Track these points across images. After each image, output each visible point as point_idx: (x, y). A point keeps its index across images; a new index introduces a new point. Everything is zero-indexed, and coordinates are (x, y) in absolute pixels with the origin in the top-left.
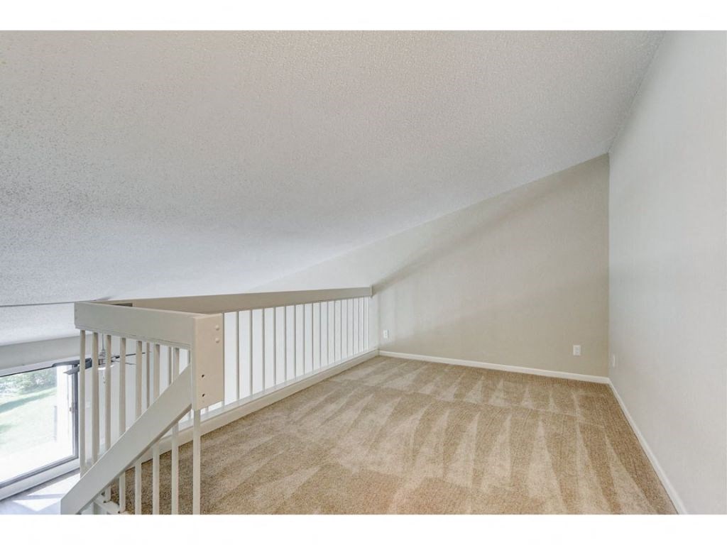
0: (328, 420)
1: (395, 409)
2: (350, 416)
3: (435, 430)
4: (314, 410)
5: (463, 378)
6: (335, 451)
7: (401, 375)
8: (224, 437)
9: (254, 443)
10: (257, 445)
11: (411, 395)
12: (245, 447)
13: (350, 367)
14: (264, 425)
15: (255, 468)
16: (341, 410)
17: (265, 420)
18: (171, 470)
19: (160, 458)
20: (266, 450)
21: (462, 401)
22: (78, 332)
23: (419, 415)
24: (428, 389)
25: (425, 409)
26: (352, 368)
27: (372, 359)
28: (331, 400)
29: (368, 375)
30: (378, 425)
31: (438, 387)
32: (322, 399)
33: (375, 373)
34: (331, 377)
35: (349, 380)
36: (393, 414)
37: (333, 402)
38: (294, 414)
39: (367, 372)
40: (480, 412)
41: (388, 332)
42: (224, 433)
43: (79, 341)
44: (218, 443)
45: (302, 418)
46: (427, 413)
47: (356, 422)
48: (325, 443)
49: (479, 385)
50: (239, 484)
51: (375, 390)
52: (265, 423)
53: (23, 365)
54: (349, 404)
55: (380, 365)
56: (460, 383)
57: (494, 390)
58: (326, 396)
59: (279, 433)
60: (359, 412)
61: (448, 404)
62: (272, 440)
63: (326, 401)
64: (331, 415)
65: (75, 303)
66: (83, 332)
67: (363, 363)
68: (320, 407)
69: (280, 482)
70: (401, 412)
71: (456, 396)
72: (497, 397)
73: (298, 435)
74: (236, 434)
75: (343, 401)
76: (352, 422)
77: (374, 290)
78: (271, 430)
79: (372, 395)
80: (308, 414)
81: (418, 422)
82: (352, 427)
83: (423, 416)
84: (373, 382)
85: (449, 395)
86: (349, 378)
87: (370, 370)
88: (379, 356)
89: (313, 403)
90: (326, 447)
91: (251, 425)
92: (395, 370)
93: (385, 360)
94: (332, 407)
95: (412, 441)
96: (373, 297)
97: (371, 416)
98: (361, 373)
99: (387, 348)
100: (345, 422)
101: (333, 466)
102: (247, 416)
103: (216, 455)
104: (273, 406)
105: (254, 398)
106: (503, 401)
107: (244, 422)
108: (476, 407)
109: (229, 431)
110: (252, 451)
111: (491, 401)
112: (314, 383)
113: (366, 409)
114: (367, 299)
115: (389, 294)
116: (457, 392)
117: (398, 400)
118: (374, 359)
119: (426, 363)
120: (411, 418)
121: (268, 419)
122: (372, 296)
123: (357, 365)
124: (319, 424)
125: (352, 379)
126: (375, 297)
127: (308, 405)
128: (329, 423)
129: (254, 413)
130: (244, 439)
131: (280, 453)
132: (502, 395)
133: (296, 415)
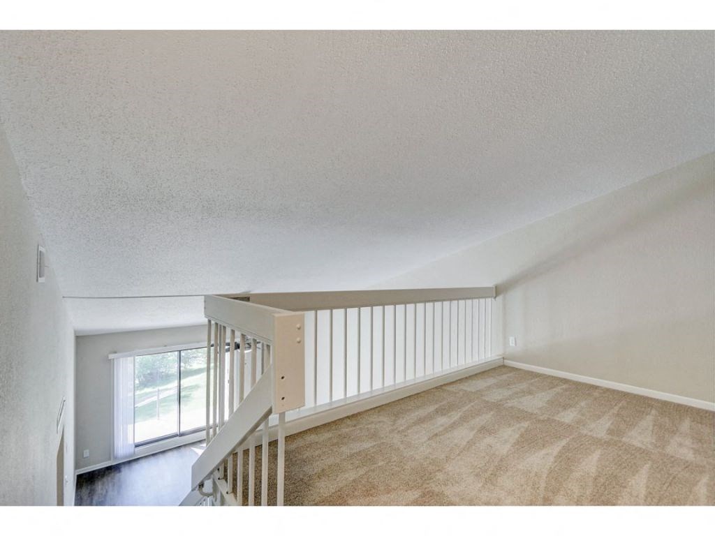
0: (436, 435)
1: (522, 436)
2: (463, 435)
3: (577, 475)
4: (421, 421)
5: (622, 408)
6: (440, 476)
7: (530, 393)
8: (327, 435)
9: (356, 447)
10: (358, 450)
11: (543, 421)
12: (345, 450)
13: (467, 376)
14: (368, 429)
15: (351, 475)
16: (453, 426)
17: (369, 424)
18: (276, 459)
19: (269, 445)
20: (366, 458)
21: (620, 441)
22: (205, 321)
23: (556, 449)
24: (568, 417)
25: (564, 443)
26: (470, 376)
27: (494, 369)
28: (441, 411)
29: (489, 388)
30: (497, 453)
31: (583, 415)
32: (432, 409)
33: (499, 386)
34: (445, 385)
35: (466, 391)
36: (518, 443)
37: (445, 415)
38: (399, 422)
39: (488, 384)
40: (650, 462)
41: (515, 339)
42: (329, 431)
43: (207, 328)
44: (322, 439)
45: (408, 428)
46: (566, 449)
47: (471, 443)
48: (430, 463)
49: (648, 421)
50: (334, 491)
51: (497, 406)
52: (369, 426)
53: (165, 346)
54: (464, 419)
55: (505, 377)
56: (618, 415)
57: (674, 433)
58: (437, 406)
59: (382, 441)
60: (474, 432)
61: (598, 442)
62: (373, 447)
63: (437, 411)
64: (441, 429)
65: (205, 296)
66: (210, 321)
67: (484, 372)
68: (429, 418)
69: (375, 499)
70: (527, 442)
71: (610, 432)
72: (680, 445)
73: (402, 447)
74: (340, 433)
75: (456, 416)
76: (465, 443)
77: (498, 291)
78: (374, 435)
79: (492, 413)
80: (415, 424)
81: (552, 460)
82: (464, 449)
83: (560, 452)
84: (495, 396)
85: (601, 428)
86: (465, 388)
87: (491, 381)
88: (504, 366)
89: (421, 413)
90: (431, 467)
91: (355, 426)
92: (524, 386)
93: (511, 372)
94: (442, 421)
95: (543, 485)
96: (497, 298)
97: (489, 440)
98: (480, 384)
99: (514, 358)
100: (456, 441)
101: (437, 495)
102: (353, 416)
103: (317, 453)
104: (379, 409)
105: (348, 402)
106: (691, 452)
107: (349, 422)
108: (644, 452)
109: (333, 428)
110: (352, 456)
111: (670, 450)
112: (424, 389)
113: (484, 430)
114: (489, 300)
115: (516, 295)
116: (612, 427)
117: (526, 424)
118: (498, 369)
119: (565, 381)
120: (543, 452)
121: (372, 422)
122: (495, 297)
123: (476, 375)
124: (426, 438)
125: (469, 390)
126: (500, 298)
127: (417, 413)
128: (438, 438)
129: (359, 414)
130: (346, 440)
131: (380, 464)
132: (688, 442)
133: (402, 423)
